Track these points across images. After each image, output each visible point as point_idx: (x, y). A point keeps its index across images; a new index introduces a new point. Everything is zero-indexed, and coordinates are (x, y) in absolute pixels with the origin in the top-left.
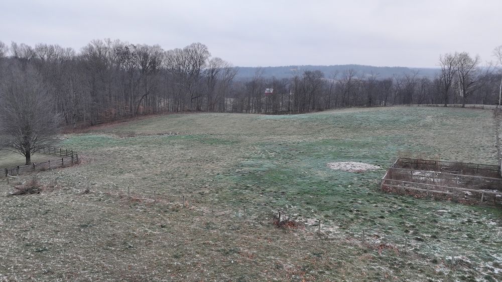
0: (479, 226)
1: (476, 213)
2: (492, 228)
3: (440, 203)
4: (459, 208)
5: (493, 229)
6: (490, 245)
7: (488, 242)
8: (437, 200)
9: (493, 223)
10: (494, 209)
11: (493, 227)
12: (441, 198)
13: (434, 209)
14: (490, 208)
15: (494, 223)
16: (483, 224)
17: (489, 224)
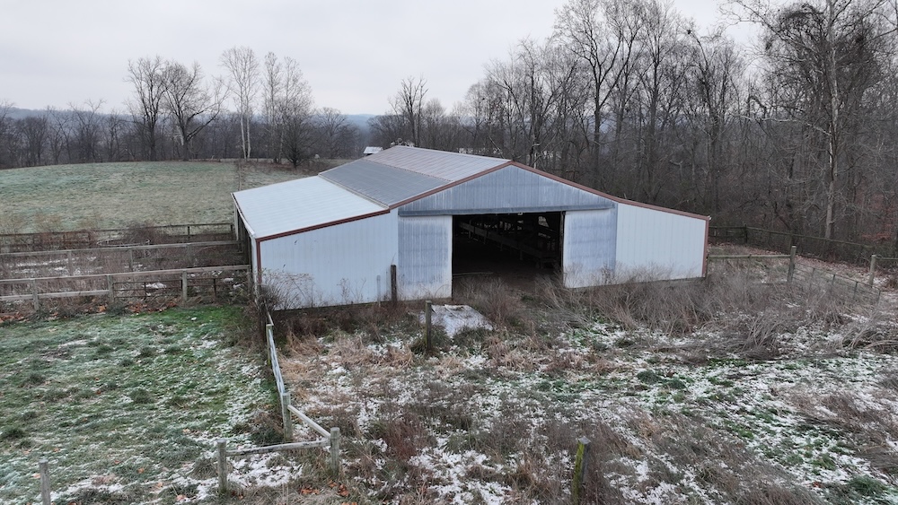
0: (172, 360)
1: (170, 329)
2: (205, 357)
3: (72, 325)
4: (126, 326)
5: (208, 360)
6: (195, 407)
7: (189, 400)
8: (64, 317)
9: (208, 344)
10: (216, 309)
11: (209, 353)
12: (77, 312)
13: (46, 344)
14: (206, 310)
15: (213, 342)
16: (183, 352)
17: (199, 348)
